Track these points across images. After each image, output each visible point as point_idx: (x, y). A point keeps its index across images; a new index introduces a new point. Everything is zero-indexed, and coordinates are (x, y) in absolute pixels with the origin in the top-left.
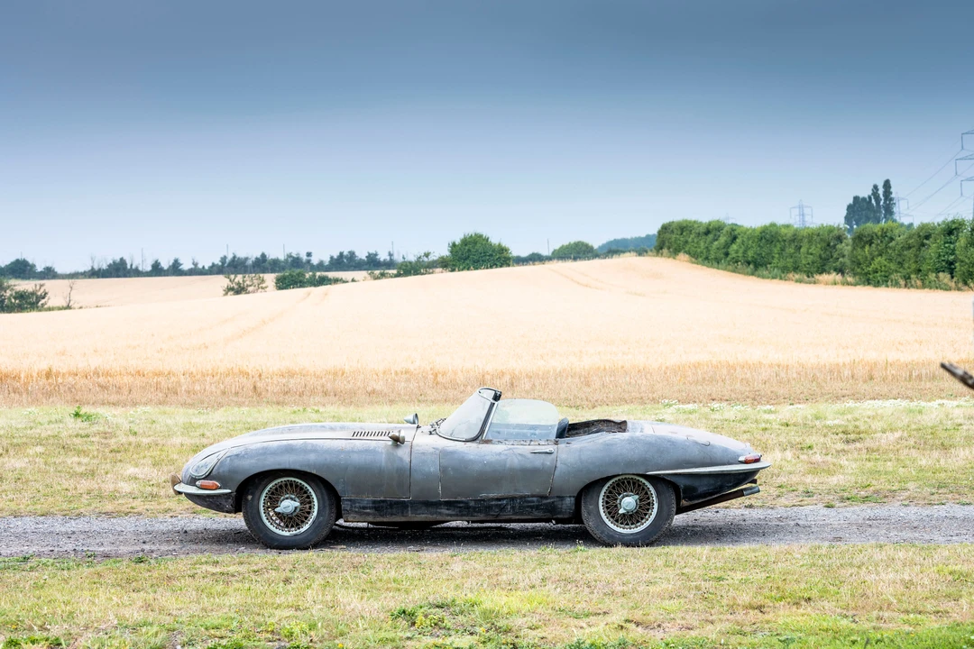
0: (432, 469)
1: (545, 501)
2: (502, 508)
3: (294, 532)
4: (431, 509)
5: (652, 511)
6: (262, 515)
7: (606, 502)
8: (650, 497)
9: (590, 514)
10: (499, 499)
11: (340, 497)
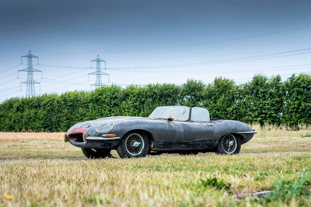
0: (182, 130)
1: (211, 142)
2: (199, 145)
3: (136, 154)
4: (179, 145)
5: (235, 146)
6: (126, 148)
7: (223, 143)
8: (235, 142)
9: (220, 147)
10: (199, 142)
11: (153, 140)
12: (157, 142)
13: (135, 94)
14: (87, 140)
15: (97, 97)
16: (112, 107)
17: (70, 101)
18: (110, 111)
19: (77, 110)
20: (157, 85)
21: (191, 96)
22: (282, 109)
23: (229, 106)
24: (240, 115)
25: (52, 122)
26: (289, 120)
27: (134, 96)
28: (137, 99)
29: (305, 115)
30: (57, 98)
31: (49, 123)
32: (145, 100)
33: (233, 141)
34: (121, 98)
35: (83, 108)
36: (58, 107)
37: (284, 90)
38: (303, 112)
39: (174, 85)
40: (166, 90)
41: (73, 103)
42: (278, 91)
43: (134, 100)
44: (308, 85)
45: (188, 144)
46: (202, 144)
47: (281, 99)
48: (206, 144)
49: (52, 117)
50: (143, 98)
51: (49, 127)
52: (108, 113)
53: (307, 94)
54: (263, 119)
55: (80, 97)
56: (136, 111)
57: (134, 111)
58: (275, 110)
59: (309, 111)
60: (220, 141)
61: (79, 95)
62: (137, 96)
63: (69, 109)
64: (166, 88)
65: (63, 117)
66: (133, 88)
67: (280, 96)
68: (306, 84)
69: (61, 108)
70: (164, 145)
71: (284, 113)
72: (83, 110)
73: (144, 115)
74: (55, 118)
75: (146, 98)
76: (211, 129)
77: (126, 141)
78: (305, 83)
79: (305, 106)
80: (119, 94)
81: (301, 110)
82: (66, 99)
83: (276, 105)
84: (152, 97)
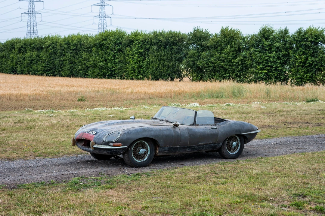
0: (187, 135)
1: (215, 145)
2: (203, 148)
3: (142, 161)
4: (184, 150)
5: (238, 146)
6: (133, 155)
7: (227, 144)
8: (238, 142)
9: (224, 149)
10: (203, 145)
11: (159, 147)
12: (162, 148)
13: (140, 41)
14: (94, 148)
15: (101, 42)
16: (117, 53)
17: (74, 45)
18: (114, 56)
19: (80, 54)
20: (162, 32)
21: (197, 45)
22: (288, 63)
23: (235, 57)
24: (246, 66)
25: (55, 66)
26: (295, 74)
27: (139, 43)
28: (142, 46)
29: (311, 70)
30: (59, 41)
31: (52, 66)
32: (149, 47)
33: (237, 142)
34: (125, 44)
35: (86, 52)
36: (61, 50)
37: (291, 44)
38: (310, 67)
39: (180, 33)
40: (172, 38)
41: (76, 47)
42: (285, 44)
43: (139, 47)
44: (316, 39)
45: (192, 148)
46: (206, 147)
47: (288, 52)
48: (210, 147)
49: (55, 60)
50: (148, 45)
51: (52, 70)
52: (112, 59)
53: (314, 49)
54: (269, 72)
55: (84, 41)
56: (141, 57)
57: (139, 57)
58: (282, 63)
59: (316, 66)
60: (223, 143)
61: (83, 39)
62: (142, 43)
63: (72, 53)
64: (172, 35)
65: (66, 61)
66: (138, 34)
67: (286, 50)
68: (314, 38)
69: (64, 51)
70: (169, 150)
71: (290, 66)
72: (87, 55)
73: (149, 62)
74: (58, 62)
75: (150, 45)
76: (216, 132)
77: (133, 149)
78: (312, 37)
79: (312, 61)
80: (124, 39)
81: (307, 64)
82: (68, 42)
83: (282, 59)
84: (157, 44)
